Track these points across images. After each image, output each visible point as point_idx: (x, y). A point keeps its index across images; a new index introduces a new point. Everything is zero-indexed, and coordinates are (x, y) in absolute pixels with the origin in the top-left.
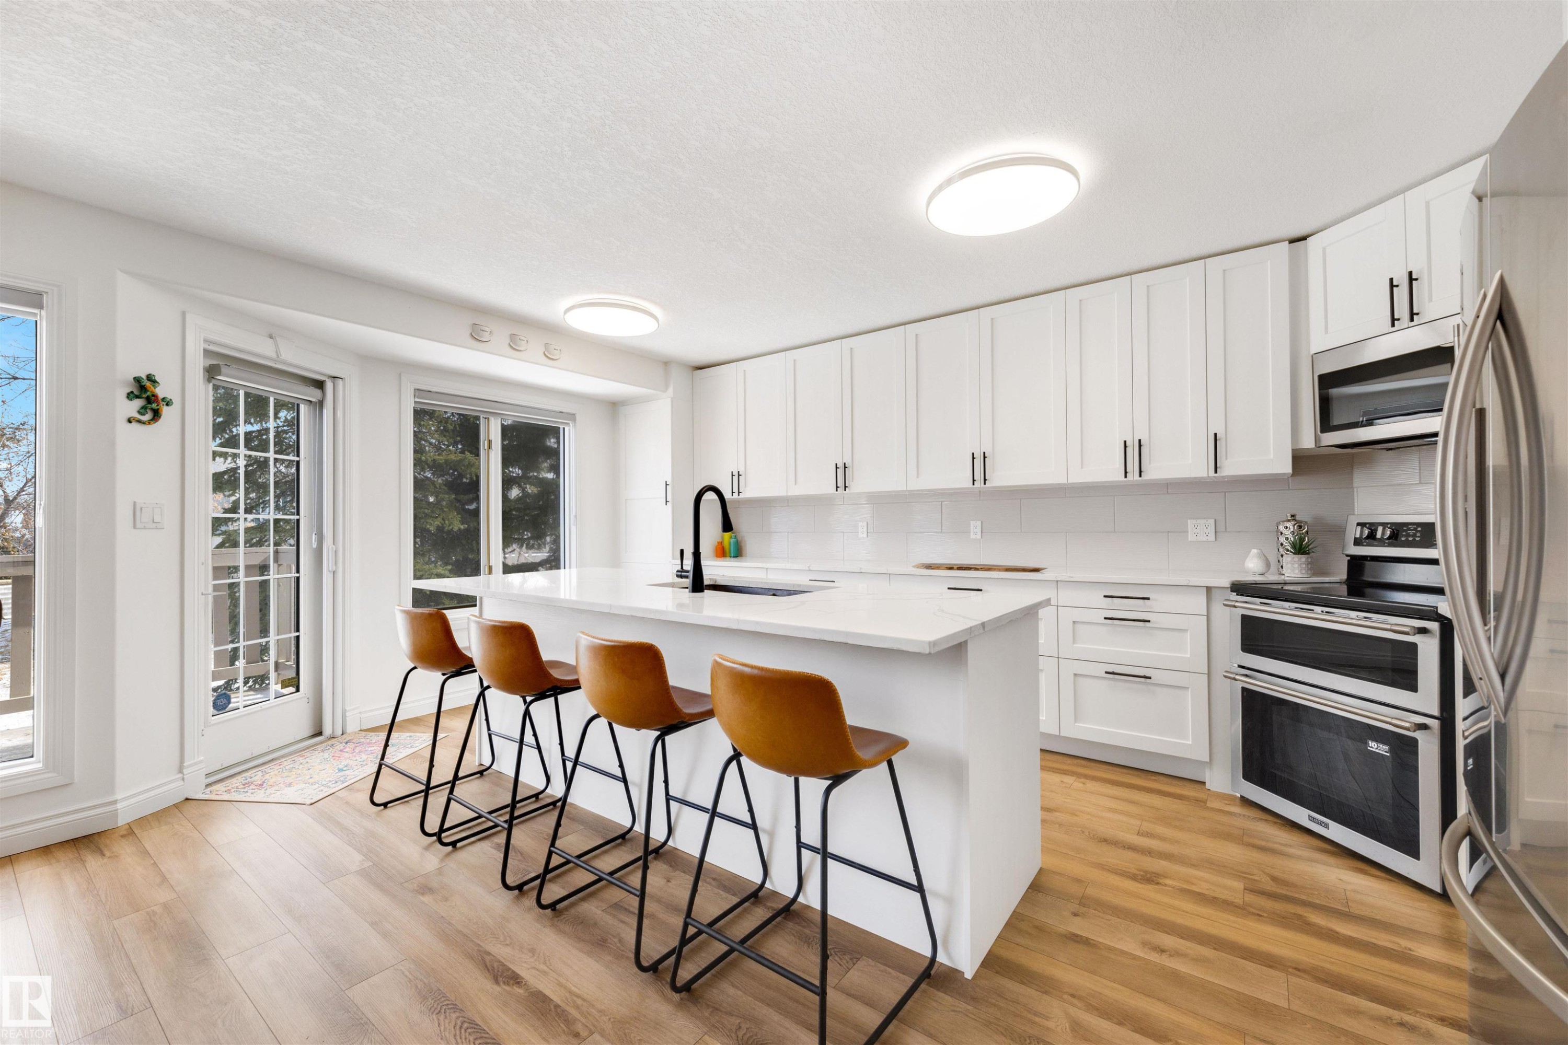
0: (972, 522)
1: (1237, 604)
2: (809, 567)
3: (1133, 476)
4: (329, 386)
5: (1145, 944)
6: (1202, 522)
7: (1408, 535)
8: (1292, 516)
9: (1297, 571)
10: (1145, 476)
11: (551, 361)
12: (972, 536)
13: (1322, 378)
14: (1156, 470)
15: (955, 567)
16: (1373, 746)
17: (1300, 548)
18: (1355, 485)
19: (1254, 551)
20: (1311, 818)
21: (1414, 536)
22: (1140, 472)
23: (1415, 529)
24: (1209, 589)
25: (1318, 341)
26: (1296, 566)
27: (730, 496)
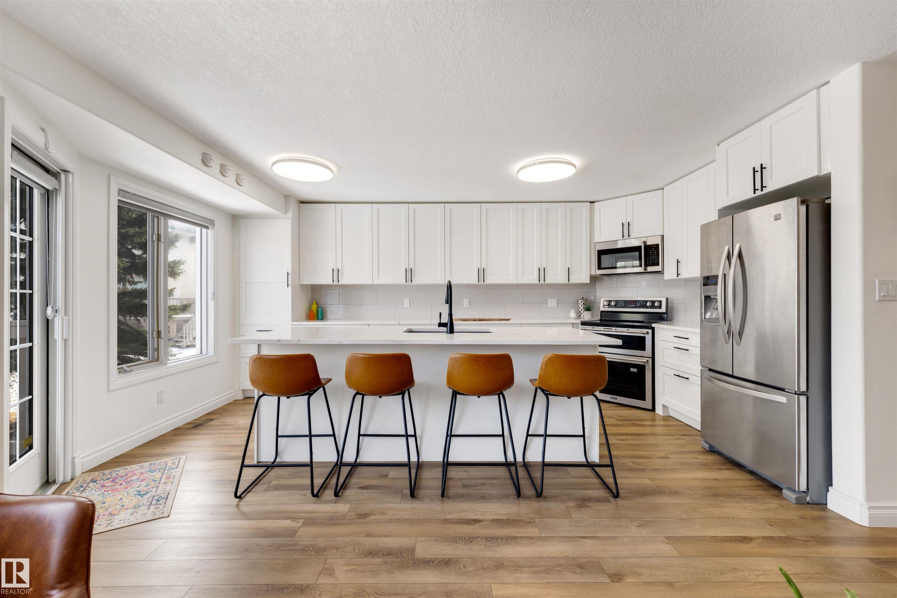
0: (464, 299)
1: (586, 329)
2: (399, 323)
3: (542, 282)
4: (63, 176)
5: (618, 440)
6: (553, 299)
7: (620, 304)
8: (583, 298)
9: (589, 317)
10: (546, 282)
11: (238, 185)
12: (464, 306)
13: (598, 251)
14: (550, 280)
15: (477, 320)
16: (632, 370)
17: (588, 309)
18: (597, 287)
19: (573, 310)
20: (611, 398)
21: (622, 304)
22: (544, 280)
23: (622, 302)
24: (573, 324)
25: (597, 239)
26: (589, 315)
27: (331, 283)
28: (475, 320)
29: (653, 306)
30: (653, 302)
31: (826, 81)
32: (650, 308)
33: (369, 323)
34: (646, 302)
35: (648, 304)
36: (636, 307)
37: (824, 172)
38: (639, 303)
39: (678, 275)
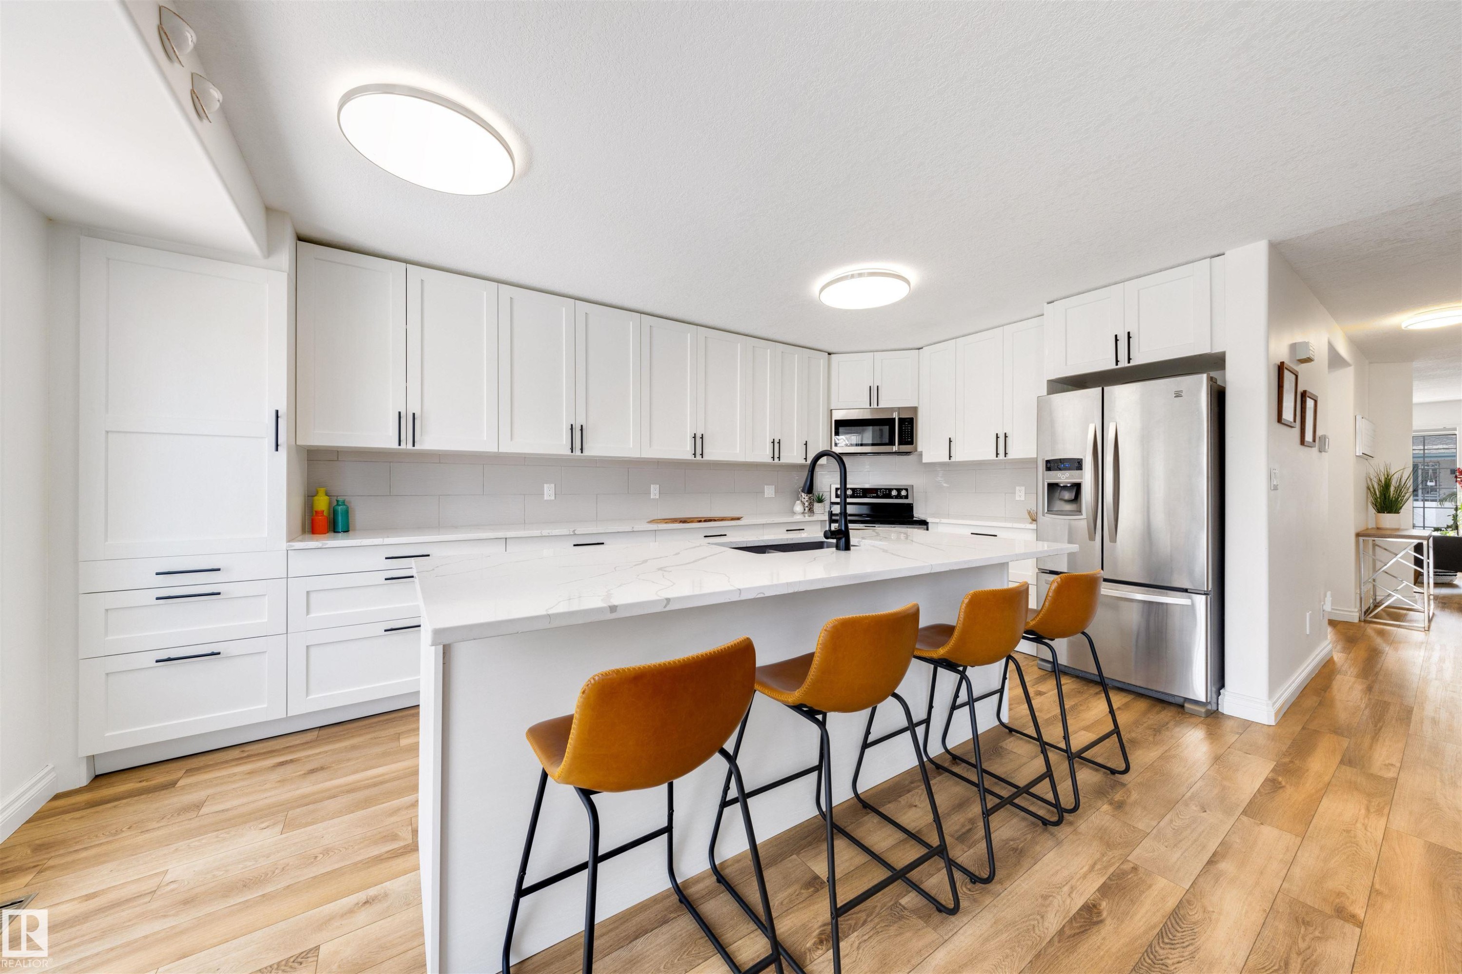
10: (779, 462)
12: (653, 497)
13: (836, 421)
14: (784, 458)
19: (798, 502)
22: (779, 458)
25: (834, 404)
26: (821, 508)
27: (395, 445)
28: (700, 521)
29: (899, 496)
30: (899, 490)
31: (1221, 252)
32: (895, 498)
33: (509, 534)
34: (890, 490)
35: (894, 493)
36: (878, 497)
37: (1217, 350)
38: (880, 491)
39: (950, 457)
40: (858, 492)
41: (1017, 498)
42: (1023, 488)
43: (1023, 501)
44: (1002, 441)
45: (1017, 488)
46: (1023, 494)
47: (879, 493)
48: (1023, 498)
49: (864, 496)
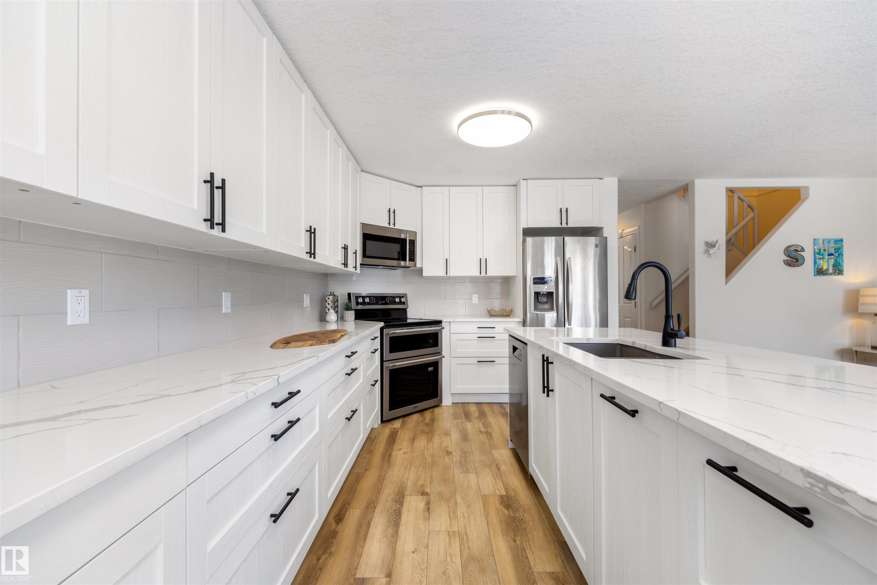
40: (373, 300)
41: (474, 302)
42: (477, 295)
43: (477, 304)
44: (483, 263)
45: (474, 295)
46: (477, 299)
47: (387, 300)
48: (477, 302)
49: (377, 304)
